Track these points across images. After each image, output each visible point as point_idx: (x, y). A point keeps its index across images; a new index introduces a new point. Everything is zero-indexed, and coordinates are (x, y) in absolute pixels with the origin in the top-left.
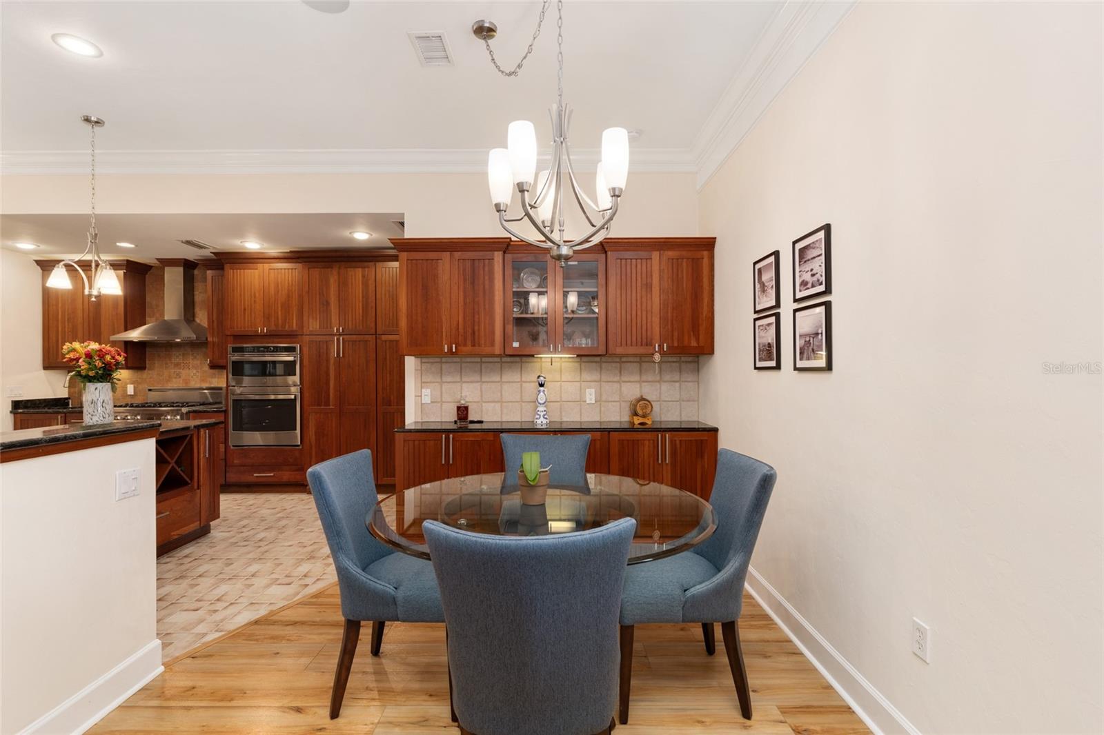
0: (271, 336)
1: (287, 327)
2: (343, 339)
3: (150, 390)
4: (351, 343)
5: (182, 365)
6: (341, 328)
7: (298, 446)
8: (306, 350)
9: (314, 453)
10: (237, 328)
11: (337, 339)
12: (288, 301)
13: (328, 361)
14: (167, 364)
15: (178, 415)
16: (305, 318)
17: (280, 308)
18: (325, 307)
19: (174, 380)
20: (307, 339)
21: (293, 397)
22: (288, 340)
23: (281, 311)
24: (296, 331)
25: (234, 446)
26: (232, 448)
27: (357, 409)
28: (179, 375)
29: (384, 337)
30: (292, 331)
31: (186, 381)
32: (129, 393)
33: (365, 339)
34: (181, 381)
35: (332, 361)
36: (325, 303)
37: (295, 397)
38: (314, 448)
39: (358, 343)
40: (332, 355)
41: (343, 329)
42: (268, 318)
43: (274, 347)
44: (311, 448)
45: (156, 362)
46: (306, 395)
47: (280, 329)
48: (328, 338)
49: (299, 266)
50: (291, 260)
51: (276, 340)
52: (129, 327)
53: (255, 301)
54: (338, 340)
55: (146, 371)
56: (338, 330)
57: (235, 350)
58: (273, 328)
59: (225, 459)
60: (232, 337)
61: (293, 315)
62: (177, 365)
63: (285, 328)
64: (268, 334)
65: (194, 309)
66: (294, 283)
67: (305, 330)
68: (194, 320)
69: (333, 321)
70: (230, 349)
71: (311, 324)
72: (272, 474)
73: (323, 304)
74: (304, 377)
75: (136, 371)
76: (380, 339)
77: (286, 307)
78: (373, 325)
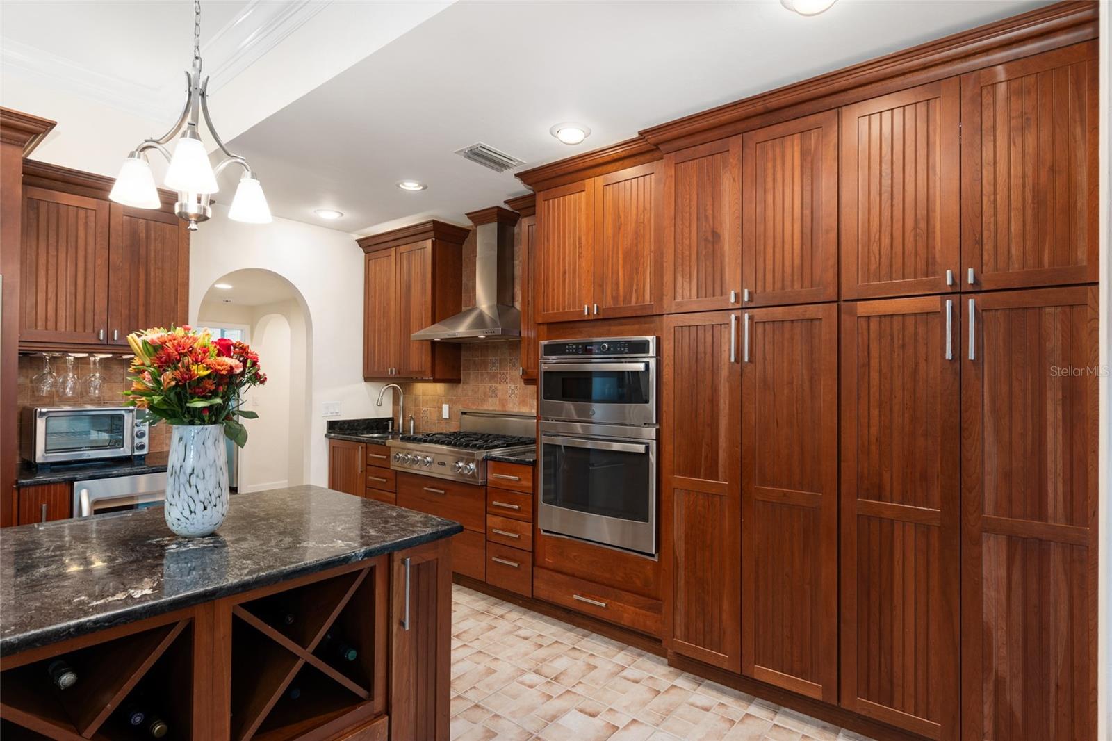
0: (606, 320)
1: (634, 300)
2: (751, 318)
3: (464, 413)
4: (769, 327)
5: (499, 376)
6: (746, 292)
7: (653, 556)
8: (667, 347)
9: (682, 583)
10: (553, 309)
11: (737, 319)
12: (637, 246)
13: (714, 371)
14: (482, 375)
15: (472, 462)
16: (668, 277)
17: (621, 261)
18: (710, 246)
19: (490, 400)
20: (669, 322)
21: (641, 449)
22: (637, 327)
23: (624, 267)
24: (651, 306)
25: (545, 531)
26: (542, 532)
27: (785, 494)
28: (494, 393)
29: (863, 308)
30: (644, 307)
31: (503, 402)
32: (444, 417)
33: (807, 316)
34: (498, 403)
35: (724, 372)
36: (710, 238)
37: (647, 448)
38: (682, 572)
39: (788, 325)
40: (725, 355)
41: (750, 294)
42: (601, 286)
43: (609, 343)
44: (676, 567)
45: (471, 372)
46: (668, 447)
47: (622, 305)
48: (715, 318)
49: (657, 166)
50: (641, 158)
51: (614, 329)
52: (437, 320)
53: (580, 253)
54: (739, 320)
55: (461, 385)
56: (738, 297)
57: (550, 350)
58: (609, 303)
59: (533, 552)
60: (546, 327)
61: (644, 272)
62: (493, 377)
63: (630, 302)
64: (601, 317)
65: (513, 288)
66: (647, 205)
67: (667, 305)
68: (513, 306)
69: (727, 276)
70: (541, 350)
71: (679, 291)
72: (603, 605)
73: (706, 240)
74: (664, 408)
75: (451, 385)
76: (852, 313)
77: (633, 258)
78: (831, 275)
